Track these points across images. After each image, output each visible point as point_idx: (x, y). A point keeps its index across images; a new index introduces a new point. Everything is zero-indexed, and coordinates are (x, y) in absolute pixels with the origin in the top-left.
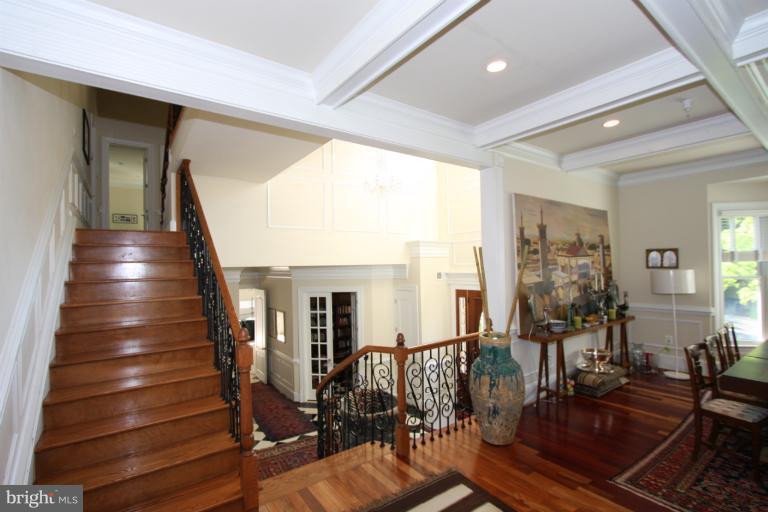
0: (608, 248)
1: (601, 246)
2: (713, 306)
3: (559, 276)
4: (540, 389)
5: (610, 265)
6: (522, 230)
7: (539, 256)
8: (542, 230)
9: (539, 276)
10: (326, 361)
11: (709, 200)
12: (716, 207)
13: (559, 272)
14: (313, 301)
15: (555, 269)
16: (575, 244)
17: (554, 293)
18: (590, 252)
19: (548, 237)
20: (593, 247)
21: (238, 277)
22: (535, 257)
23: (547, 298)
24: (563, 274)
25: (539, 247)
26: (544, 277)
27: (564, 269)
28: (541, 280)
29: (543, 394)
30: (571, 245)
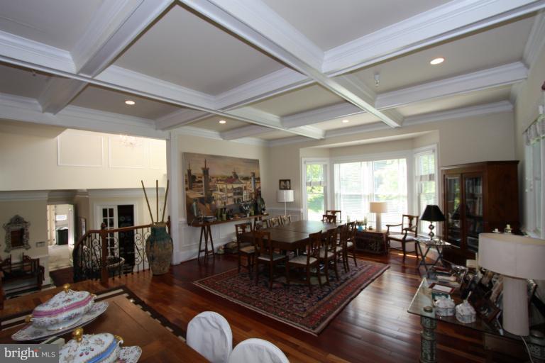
0: (259, 179)
1: (252, 178)
2: (302, 208)
3: (218, 194)
4: (200, 251)
5: (260, 188)
6: (189, 172)
7: (203, 184)
8: (206, 171)
9: (202, 194)
10: (113, 249)
11: (301, 156)
12: (303, 160)
13: (219, 192)
14: (105, 211)
15: (215, 190)
16: (231, 177)
17: (213, 203)
18: (243, 181)
19: (209, 174)
20: (247, 179)
21: (47, 196)
22: (199, 184)
23: (208, 206)
24: (221, 193)
25: (203, 179)
26: (206, 194)
27: (221, 190)
28: (203, 196)
29: (203, 254)
30: (228, 178)
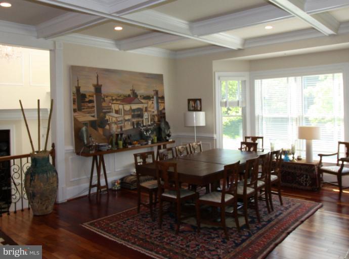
0: (162, 98)
1: (155, 97)
2: (216, 133)
3: (113, 117)
4: (91, 186)
5: (164, 109)
6: (78, 89)
7: (95, 104)
8: (98, 89)
9: (94, 116)
11: (214, 69)
12: (217, 75)
13: (114, 114)
15: (109, 112)
16: (129, 96)
17: (107, 127)
18: (143, 101)
20: (148, 98)
22: (90, 105)
23: (100, 131)
24: (116, 115)
25: (94, 99)
26: (98, 116)
27: (117, 112)
28: (95, 119)
29: (95, 190)
30: (125, 96)
